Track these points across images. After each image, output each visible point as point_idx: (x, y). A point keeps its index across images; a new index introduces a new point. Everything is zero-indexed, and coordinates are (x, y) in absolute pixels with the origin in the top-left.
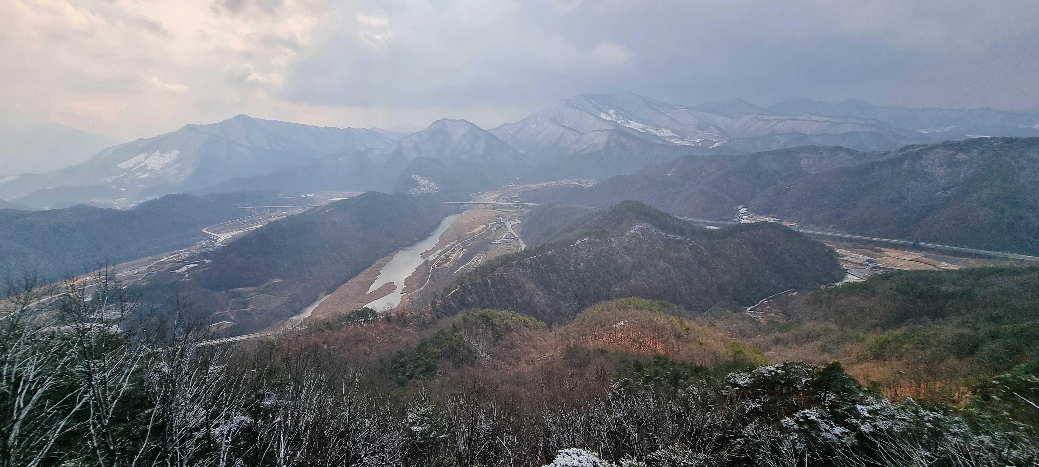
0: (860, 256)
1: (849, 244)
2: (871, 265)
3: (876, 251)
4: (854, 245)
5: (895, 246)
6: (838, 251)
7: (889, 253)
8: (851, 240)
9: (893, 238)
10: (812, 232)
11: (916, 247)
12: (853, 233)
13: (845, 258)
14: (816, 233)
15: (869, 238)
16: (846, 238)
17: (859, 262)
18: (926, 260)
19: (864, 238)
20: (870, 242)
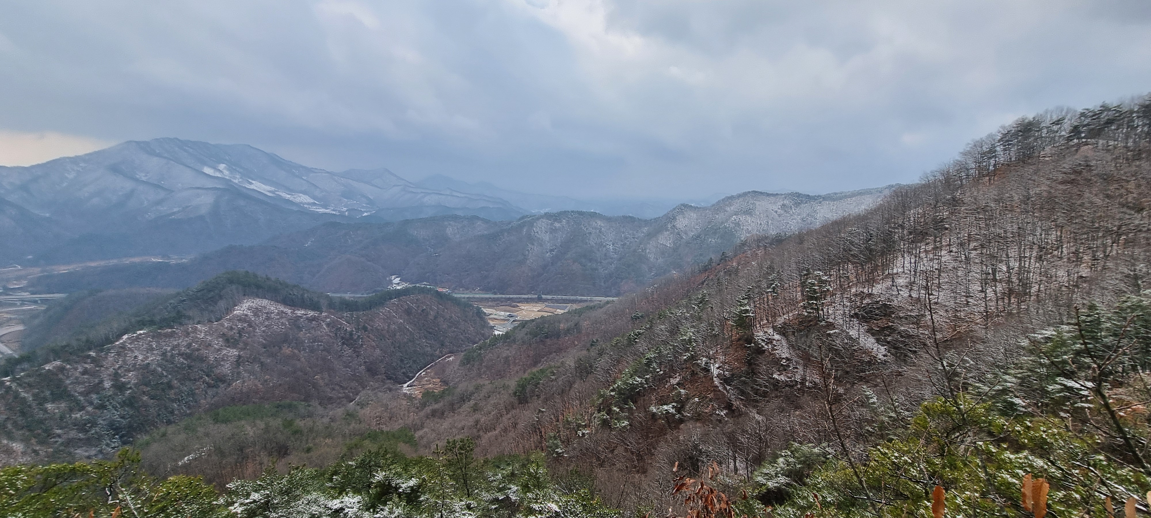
0: (503, 313)
1: (494, 304)
2: (512, 319)
3: (514, 307)
4: (497, 303)
5: (527, 301)
6: (485, 310)
7: (523, 308)
8: (494, 300)
9: (525, 294)
10: (463, 296)
11: (540, 300)
12: (495, 293)
13: (491, 316)
14: (467, 296)
15: (508, 296)
16: (490, 298)
17: (502, 318)
18: (547, 309)
19: (504, 296)
20: (509, 299)
